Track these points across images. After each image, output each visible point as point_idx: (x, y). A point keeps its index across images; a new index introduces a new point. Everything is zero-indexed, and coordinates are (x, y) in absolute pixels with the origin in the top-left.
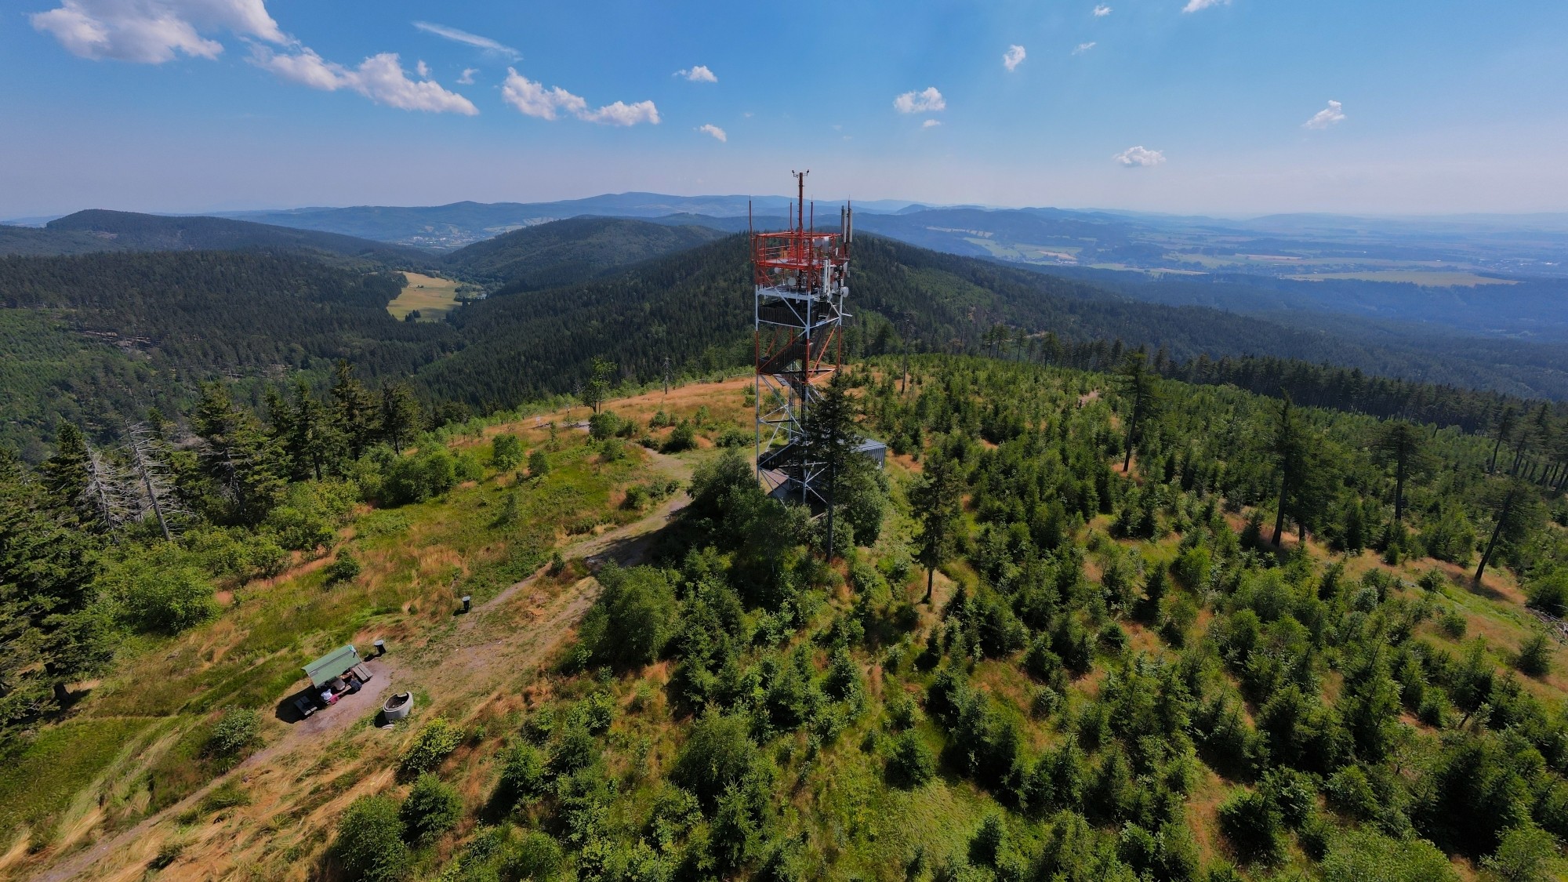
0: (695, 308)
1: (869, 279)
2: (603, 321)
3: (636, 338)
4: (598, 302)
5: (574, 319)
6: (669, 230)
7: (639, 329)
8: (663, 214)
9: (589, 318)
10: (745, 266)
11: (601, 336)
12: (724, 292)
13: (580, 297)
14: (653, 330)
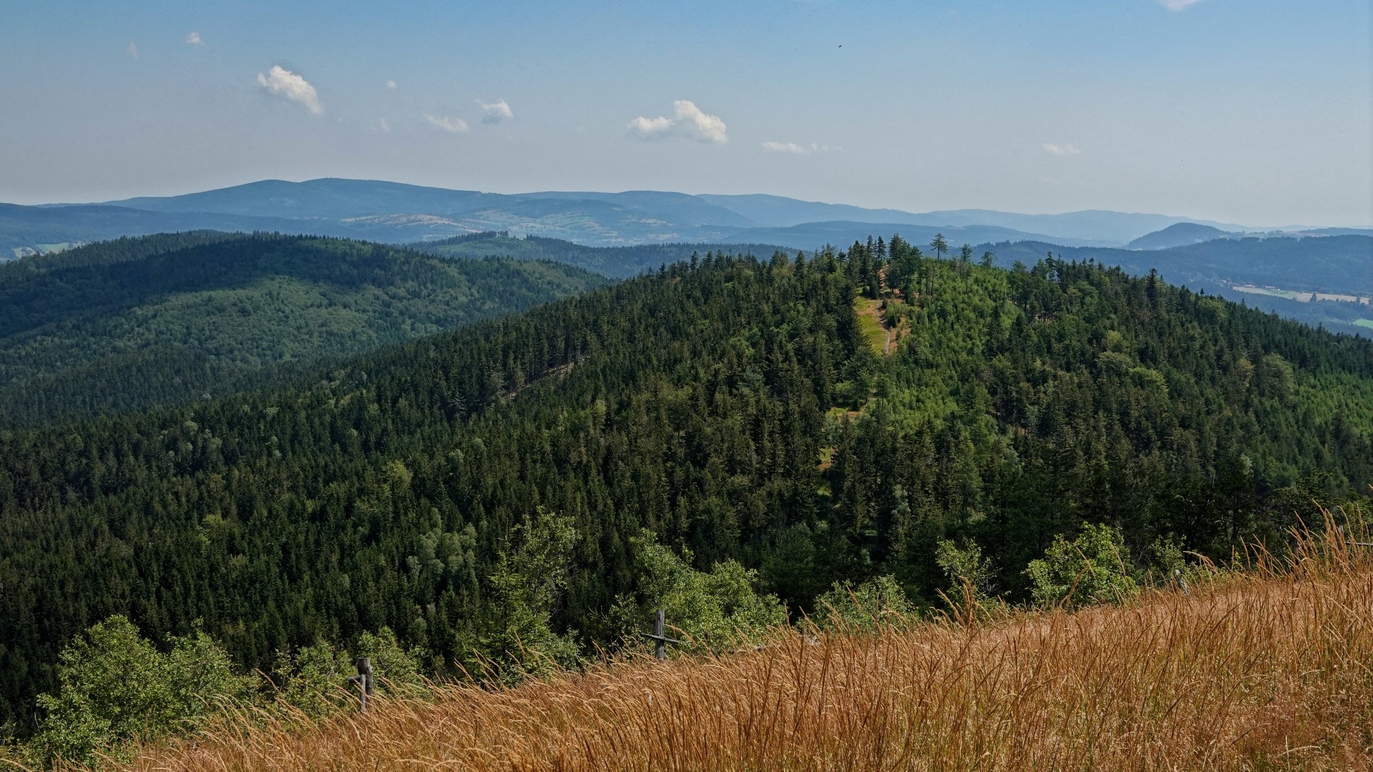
0: (583, 470)
1: (1176, 392)
2: (245, 512)
3: (366, 569)
4: (230, 459)
5: (147, 509)
6: (453, 271)
7: (372, 538)
8: (426, 238)
9: (200, 507)
10: (741, 341)
11: (239, 561)
12: (678, 416)
13: (171, 444)
14: (430, 542)
